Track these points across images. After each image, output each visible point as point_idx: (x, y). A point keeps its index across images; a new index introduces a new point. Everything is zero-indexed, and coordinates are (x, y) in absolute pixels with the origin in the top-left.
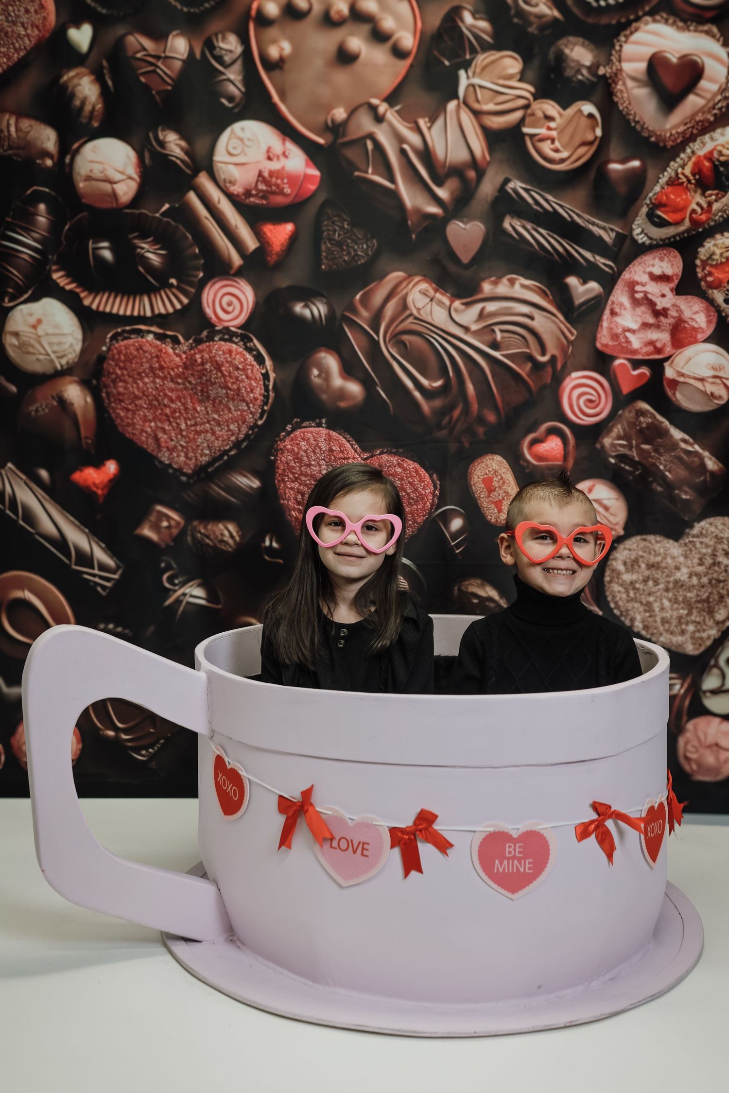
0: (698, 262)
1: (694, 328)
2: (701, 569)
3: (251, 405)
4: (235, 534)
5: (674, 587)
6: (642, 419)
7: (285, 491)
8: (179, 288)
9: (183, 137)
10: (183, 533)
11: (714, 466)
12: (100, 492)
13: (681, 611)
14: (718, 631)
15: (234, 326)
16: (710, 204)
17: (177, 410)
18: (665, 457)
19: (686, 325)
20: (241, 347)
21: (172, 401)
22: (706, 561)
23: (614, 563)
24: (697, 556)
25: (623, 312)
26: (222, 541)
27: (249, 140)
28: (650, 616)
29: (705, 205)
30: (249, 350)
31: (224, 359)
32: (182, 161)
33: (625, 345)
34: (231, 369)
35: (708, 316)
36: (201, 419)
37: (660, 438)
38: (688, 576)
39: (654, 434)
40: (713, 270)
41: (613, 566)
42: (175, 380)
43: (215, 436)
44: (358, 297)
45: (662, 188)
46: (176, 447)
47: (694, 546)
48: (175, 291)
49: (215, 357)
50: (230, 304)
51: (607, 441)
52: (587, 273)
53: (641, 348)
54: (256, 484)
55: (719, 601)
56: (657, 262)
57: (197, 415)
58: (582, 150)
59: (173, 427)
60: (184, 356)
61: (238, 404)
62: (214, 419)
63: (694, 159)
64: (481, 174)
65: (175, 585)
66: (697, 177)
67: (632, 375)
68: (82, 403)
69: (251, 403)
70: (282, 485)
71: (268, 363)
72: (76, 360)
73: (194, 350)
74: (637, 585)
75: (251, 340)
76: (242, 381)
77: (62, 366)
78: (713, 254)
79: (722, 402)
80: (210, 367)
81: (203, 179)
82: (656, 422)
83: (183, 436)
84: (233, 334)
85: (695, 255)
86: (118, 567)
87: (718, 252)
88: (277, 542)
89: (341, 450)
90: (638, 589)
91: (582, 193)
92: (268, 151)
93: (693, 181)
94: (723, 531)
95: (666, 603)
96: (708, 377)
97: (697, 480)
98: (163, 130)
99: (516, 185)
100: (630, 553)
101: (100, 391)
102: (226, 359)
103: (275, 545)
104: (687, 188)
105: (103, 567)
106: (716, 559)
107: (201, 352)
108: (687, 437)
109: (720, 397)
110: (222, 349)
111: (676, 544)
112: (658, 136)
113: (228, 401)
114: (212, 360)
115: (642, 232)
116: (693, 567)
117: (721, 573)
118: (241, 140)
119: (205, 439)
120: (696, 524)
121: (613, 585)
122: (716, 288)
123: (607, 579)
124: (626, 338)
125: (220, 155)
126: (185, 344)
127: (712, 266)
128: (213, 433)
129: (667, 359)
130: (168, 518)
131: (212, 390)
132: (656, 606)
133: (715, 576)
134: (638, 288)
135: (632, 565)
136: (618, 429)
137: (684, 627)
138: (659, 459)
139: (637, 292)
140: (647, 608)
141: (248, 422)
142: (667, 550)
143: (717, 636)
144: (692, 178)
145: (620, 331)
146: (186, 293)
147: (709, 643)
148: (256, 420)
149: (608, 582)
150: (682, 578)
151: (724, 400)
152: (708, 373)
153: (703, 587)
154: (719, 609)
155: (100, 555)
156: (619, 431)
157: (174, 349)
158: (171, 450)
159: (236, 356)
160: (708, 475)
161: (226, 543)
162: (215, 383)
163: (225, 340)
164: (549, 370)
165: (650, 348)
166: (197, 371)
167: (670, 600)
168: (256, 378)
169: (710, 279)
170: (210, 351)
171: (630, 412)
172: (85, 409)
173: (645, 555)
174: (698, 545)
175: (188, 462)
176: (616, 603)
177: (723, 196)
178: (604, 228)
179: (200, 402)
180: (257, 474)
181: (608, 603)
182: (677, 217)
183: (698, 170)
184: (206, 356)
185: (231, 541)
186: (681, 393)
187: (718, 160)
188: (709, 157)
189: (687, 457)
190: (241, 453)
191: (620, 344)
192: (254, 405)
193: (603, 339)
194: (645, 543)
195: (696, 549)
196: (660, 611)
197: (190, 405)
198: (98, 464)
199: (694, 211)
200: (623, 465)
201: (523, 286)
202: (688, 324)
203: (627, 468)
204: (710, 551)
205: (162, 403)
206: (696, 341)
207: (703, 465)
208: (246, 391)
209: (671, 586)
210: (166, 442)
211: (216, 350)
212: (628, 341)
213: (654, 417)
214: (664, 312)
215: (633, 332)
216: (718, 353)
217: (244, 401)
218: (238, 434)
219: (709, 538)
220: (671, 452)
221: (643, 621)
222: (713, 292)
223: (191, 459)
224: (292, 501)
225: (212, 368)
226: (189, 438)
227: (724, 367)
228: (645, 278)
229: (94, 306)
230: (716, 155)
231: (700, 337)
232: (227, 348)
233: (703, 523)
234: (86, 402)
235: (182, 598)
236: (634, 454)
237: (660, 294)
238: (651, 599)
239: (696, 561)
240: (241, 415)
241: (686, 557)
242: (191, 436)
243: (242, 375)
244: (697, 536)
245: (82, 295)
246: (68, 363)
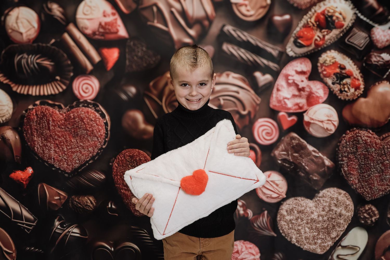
0: (319, 65)
1: (317, 97)
2: (323, 213)
3: (99, 138)
4: (93, 202)
5: (311, 222)
6: (293, 141)
7: (118, 180)
8: (61, 81)
9: (61, 6)
10: (67, 201)
11: (329, 163)
12: (24, 183)
13: (314, 233)
14: (332, 243)
15: (90, 100)
16: (324, 36)
17: (62, 142)
18: (305, 159)
19: (314, 95)
20: (93, 110)
21: (59, 137)
22: (326, 209)
23: (282, 211)
24: (322, 207)
25: (283, 89)
26: (87, 205)
27: (94, 7)
28: (299, 236)
29: (321, 37)
30: (97, 111)
31: (85, 116)
32: (61, 18)
33: (284, 105)
34: (88, 120)
35: (324, 91)
36: (74, 145)
37: (303, 150)
38: (317, 216)
39: (299, 148)
40: (326, 68)
41: (281, 213)
42: (60, 126)
43: (82, 154)
44: (151, 84)
45: (301, 29)
46: (62, 160)
47: (320, 202)
48: (59, 83)
49: (80, 115)
50: (87, 88)
51: (276, 153)
52: (265, 70)
53: (292, 107)
54: (103, 177)
55: (333, 228)
56: (299, 65)
57: (72, 144)
58: (261, 10)
59: (60, 150)
60: (64, 115)
61: (92, 138)
62: (81, 146)
63: (316, 14)
64: (211, 22)
65: (64, 227)
66: (318, 23)
67: (288, 121)
68: (14, 139)
69: (99, 137)
70: (116, 177)
71: (107, 117)
72: (10, 118)
73: (70, 112)
74: (293, 222)
75: (98, 106)
76: (94, 126)
77: (3, 121)
78: (326, 60)
79: (332, 132)
80: (78, 120)
81: (72, 28)
82: (300, 143)
83: (65, 154)
84: (89, 104)
85: (317, 61)
86: (35, 220)
87: (328, 59)
88: (114, 205)
89: (145, 159)
90: (293, 223)
91: (261, 31)
92: (104, 12)
93: (316, 25)
94: (334, 195)
95: (307, 230)
96: (325, 120)
97: (321, 170)
98: (51, 3)
99: (229, 28)
100: (289, 206)
101: (23, 133)
102: (86, 116)
103: (113, 207)
104: (313, 29)
105: (27, 219)
106: (331, 208)
107: (73, 112)
108: (315, 149)
109: (331, 130)
110: (83, 111)
111: (311, 201)
112: (298, 4)
113: (87, 136)
114: (79, 116)
115: (292, 50)
116: (320, 212)
117: (333, 214)
118: (90, 7)
119: (76, 155)
120: (321, 192)
121: (281, 221)
122: (328, 77)
123: (278, 219)
124: (285, 102)
125: (80, 15)
126: (65, 109)
127: (326, 66)
128: (81, 153)
129: (305, 112)
130: (59, 195)
131: (79, 131)
132: (302, 231)
133: (330, 216)
134: (290, 78)
135: (290, 212)
136: (282, 147)
137: (316, 241)
138: (302, 160)
139: (289, 80)
140: (298, 232)
141: (98, 147)
142: (307, 204)
143: (332, 245)
144: (315, 23)
145: (281, 98)
146: (64, 84)
147: (328, 248)
148: (102, 146)
149: (279, 221)
150: (314, 218)
151: (333, 131)
152: (325, 118)
153: (324, 221)
154: (333, 232)
155: (25, 213)
156: (282, 148)
157: (59, 111)
158: (60, 161)
159: (91, 114)
160: (326, 167)
161: (89, 206)
162: (81, 128)
163: (85, 107)
164: (247, 118)
165: (297, 107)
166: (72, 122)
167: (309, 228)
168: (101, 125)
169: (325, 73)
170: (78, 112)
171: (287, 138)
172: (15, 143)
173: (296, 207)
174: (322, 202)
175: (68, 167)
176: (283, 230)
177: (330, 32)
178: (273, 49)
179: (74, 137)
180: (103, 172)
181: (279, 230)
182: (308, 43)
183: (317, 20)
184: (76, 114)
185: (91, 205)
186: (312, 128)
187: (327, 15)
188: (323, 13)
189: (316, 159)
190: (95, 162)
191: (282, 105)
192: (101, 138)
193: (274, 103)
194: (296, 201)
195: (321, 203)
196: (304, 234)
197: (68, 139)
198: (23, 169)
199: (316, 40)
200: (285, 164)
201: (234, 78)
202: (315, 95)
203: (287, 165)
204: (327, 204)
205: (54, 138)
206: (319, 103)
207: (323, 163)
208: (96, 131)
209: (309, 221)
210: (57, 157)
211: (81, 112)
212: (286, 104)
213: (299, 140)
214: (303, 89)
215: (288, 99)
216: (329, 109)
217: (96, 136)
218: (93, 153)
219: (327, 198)
220: (308, 157)
221: (296, 239)
222: (326, 79)
223: (70, 165)
224: (121, 185)
225: (79, 121)
226: (68, 155)
227: (332, 116)
228: (293, 73)
229: (18, 91)
230: (326, 12)
231: (321, 101)
232: (86, 110)
233: (324, 191)
234: (16, 138)
235: (68, 234)
236: (290, 158)
237: (300, 80)
238: (300, 228)
239: (321, 209)
240: (94, 143)
241: (316, 207)
242: (70, 154)
243: (94, 123)
244: (322, 197)
245: (12, 85)
246: (6, 119)
